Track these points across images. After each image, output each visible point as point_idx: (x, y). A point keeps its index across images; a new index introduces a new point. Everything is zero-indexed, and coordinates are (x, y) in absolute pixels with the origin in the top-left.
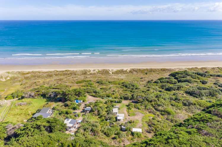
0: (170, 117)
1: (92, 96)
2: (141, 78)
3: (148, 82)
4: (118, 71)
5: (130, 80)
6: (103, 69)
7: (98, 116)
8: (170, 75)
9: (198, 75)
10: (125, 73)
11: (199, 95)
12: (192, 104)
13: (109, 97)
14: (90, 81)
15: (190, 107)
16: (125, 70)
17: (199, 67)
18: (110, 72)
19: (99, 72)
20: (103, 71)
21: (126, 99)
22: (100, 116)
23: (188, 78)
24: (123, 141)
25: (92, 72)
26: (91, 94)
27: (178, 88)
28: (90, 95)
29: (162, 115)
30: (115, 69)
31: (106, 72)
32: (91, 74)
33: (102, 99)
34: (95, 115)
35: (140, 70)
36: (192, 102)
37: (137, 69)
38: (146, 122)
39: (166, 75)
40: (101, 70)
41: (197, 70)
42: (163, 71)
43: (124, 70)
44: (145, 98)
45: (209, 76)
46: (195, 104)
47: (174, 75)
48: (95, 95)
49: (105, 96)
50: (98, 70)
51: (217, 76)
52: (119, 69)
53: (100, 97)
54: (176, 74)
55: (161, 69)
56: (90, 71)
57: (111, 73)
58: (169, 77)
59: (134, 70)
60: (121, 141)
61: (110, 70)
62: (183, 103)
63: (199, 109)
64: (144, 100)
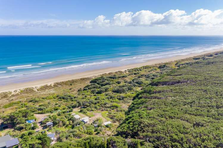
0: (119, 109)
1: (39, 113)
2: (70, 89)
3: (79, 91)
4: (42, 87)
5: (62, 93)
6: (25, 89)
7: (63, 126)
8: (91, 82)
9: (111, 78)
10: (50, 88)
11: (123, 92)
12: (124, 97)
13: (57, 110)
14: (20, 102)
15: (124, 100)
16: (50, 85)
17: (107, 73)
18: (34, 90)
19: (22, 92)
20: (27, 90)
21: (74, 107)
22: (65, 126)
23: (106, 82)
24: (105, 133)
25: (13, 93)
26: (37, 112)
27: (106, 90)
28: (36, 114)
29: (113, 109)
30: (39, 86)
31: (30, 90)
32: (13, 96)
33: (52, 113)
34: (61, 126)
35: (63, 82)
36: (123, 96)
37: (60, 82)
38: (107, 117)
39: (88, 83)
40: (23, 90)
41: (107, 75)
42: (83, 80)
43: (48, 85)
44: (90, 102)
45: (118, 78)
46: (126, 97)
47: (94, 81)
48: (42, 112)
49: (53, 110)
50: (20, 90)
51: (122, 77)
52: (43, 85)
53: (48, 112)
54: (96, 81)
55: (81, 79)
56: (11, 93)
57: (36, 90)
58: (91, 84)
59: (58, 84)
60: (104, 133)
61: (34, 87)
62: (118, 99)
63: (130, 99)
64: (90, 104)
